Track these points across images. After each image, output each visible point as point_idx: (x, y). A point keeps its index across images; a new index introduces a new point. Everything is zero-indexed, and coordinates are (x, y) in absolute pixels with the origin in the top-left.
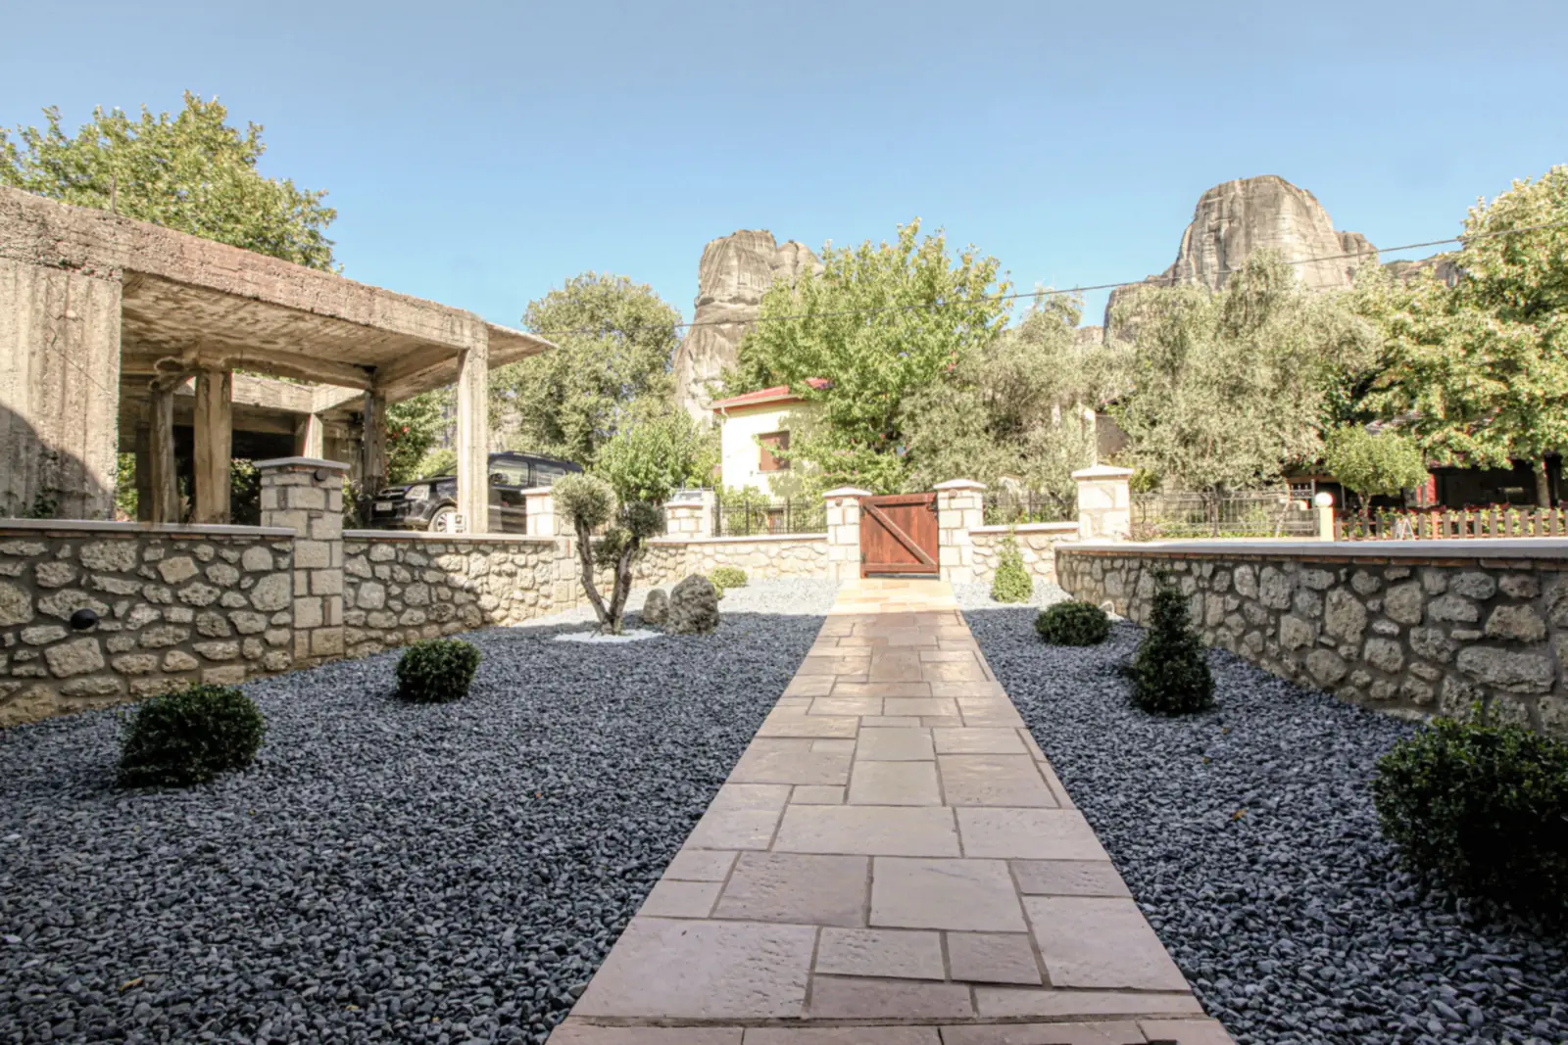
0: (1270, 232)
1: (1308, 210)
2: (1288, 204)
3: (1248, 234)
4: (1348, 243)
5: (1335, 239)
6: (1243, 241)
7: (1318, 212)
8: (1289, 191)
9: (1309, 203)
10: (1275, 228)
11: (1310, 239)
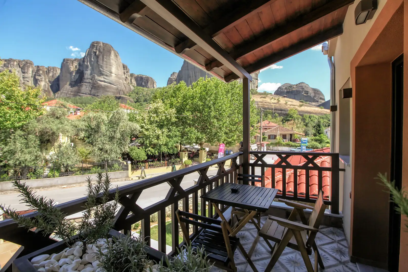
0: (108, 58)
1: (117, 56)
2: (112, 53)
3: (103, 57)
4: (124, 67)
5: (122, 65)
6: (102, 58)
7: (119, 57)
8: (113, 50)
9: (117, 54)
10: (109, 57)
11: (117, 63)
